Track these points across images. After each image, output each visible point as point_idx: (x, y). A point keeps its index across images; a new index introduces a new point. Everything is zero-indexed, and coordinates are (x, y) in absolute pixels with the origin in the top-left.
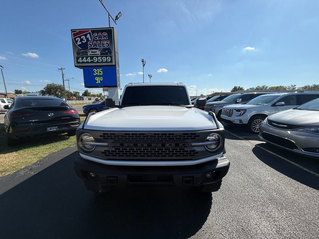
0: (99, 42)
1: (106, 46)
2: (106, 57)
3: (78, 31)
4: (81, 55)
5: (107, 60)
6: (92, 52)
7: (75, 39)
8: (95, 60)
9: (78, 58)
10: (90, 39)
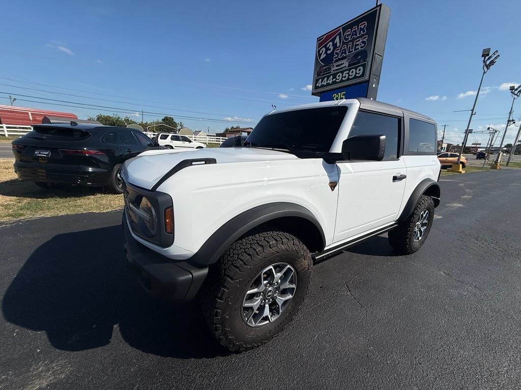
0: (350, 44)
1: (361, 47)
2: (356, 68)
3: (326, 36)
4: (322, 75)
5: (356, 73)
6: (337, 66)
7: (319, 51)
8: (339, 77)
9: (317, 81)
10: (338, 45)
